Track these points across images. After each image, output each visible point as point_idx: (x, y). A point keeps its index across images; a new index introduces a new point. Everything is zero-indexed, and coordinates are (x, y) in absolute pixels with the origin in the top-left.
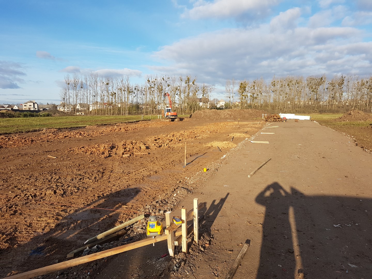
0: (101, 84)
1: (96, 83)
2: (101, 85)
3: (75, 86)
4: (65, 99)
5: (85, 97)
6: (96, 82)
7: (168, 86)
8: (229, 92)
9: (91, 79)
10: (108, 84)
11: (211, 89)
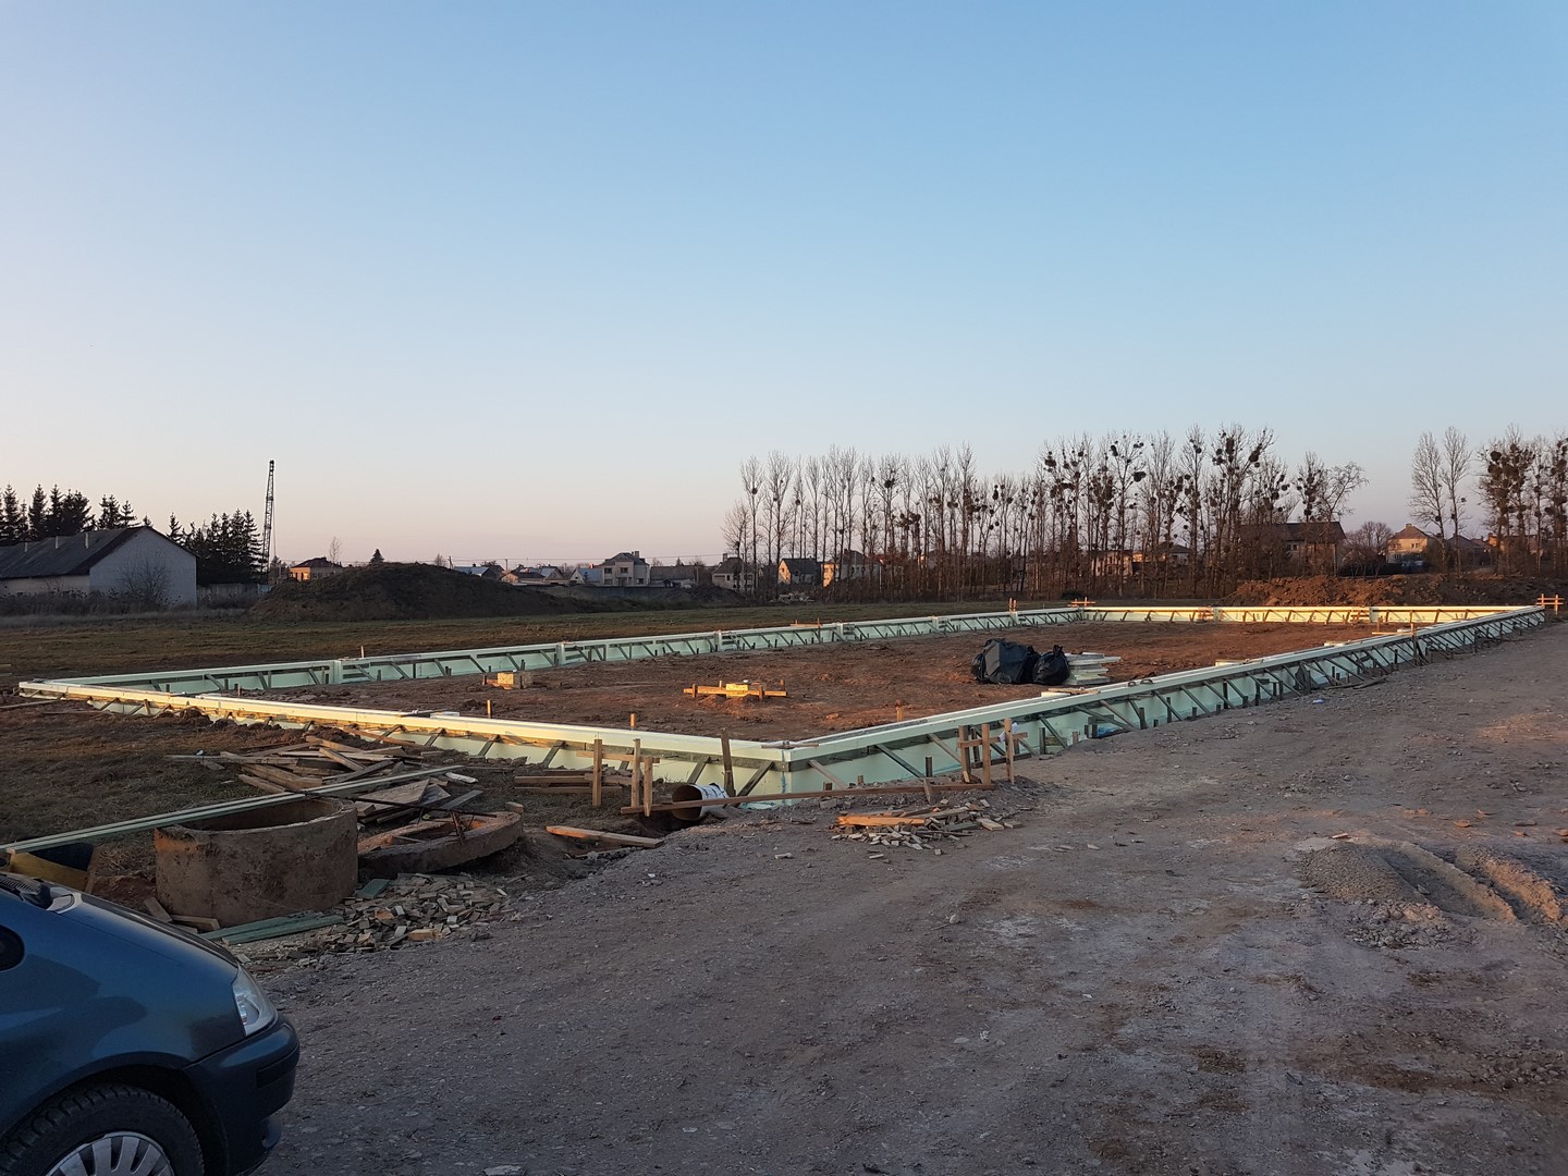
0: (868, 485)
1: (847, 484)
2: (867, 490)
3: (775, 500)
4: (742, 544)
5: (809, 536)
6: (849, 480)
7: (1138, 476)
8: (1433, 492)
9: (832, 472)
10: (889, 484)
11: (1341, 481)
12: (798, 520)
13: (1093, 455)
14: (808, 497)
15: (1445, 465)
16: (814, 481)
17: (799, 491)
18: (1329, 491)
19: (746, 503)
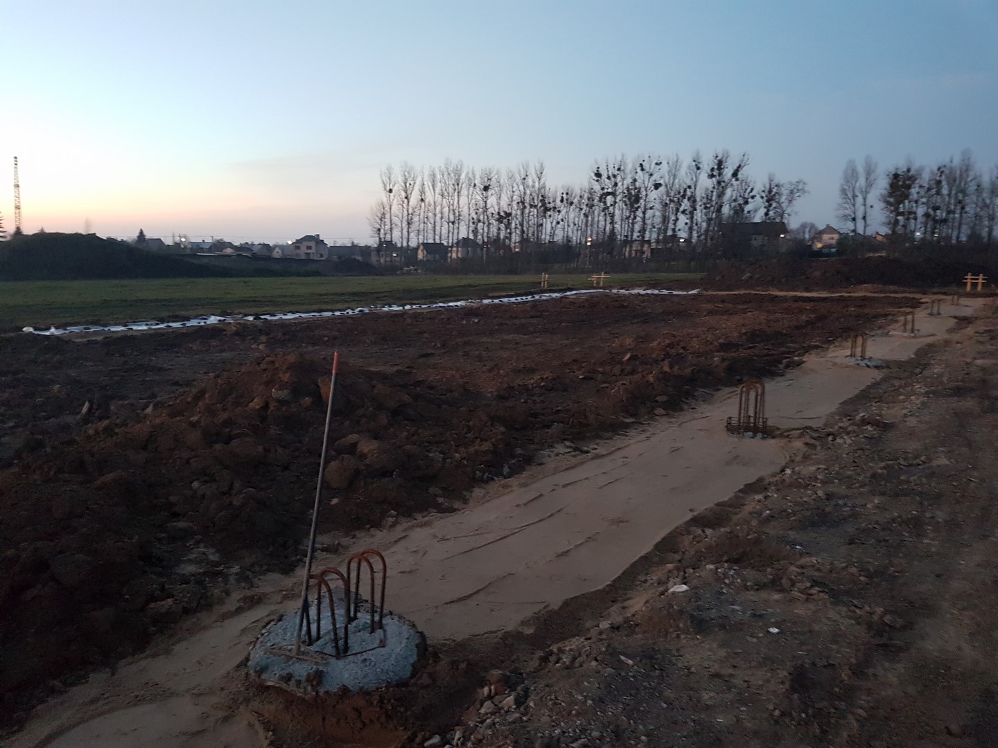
0: (471, 189)
1: (457, 188)
2: (471, 193)
3: (405, 198)
4: (382, 231)
5: (430, 226)
7: (657, 186)
8: (852, 201)
9: (446, 178)
10: (486, 188)
11: (792, 192)
12: (422, 214)
13: (628, 170)
14: (429, 197)
15: (862, 182)
16: (433, 186)
17: (422, 192)
18: (783, 199)
19: (385, 200)
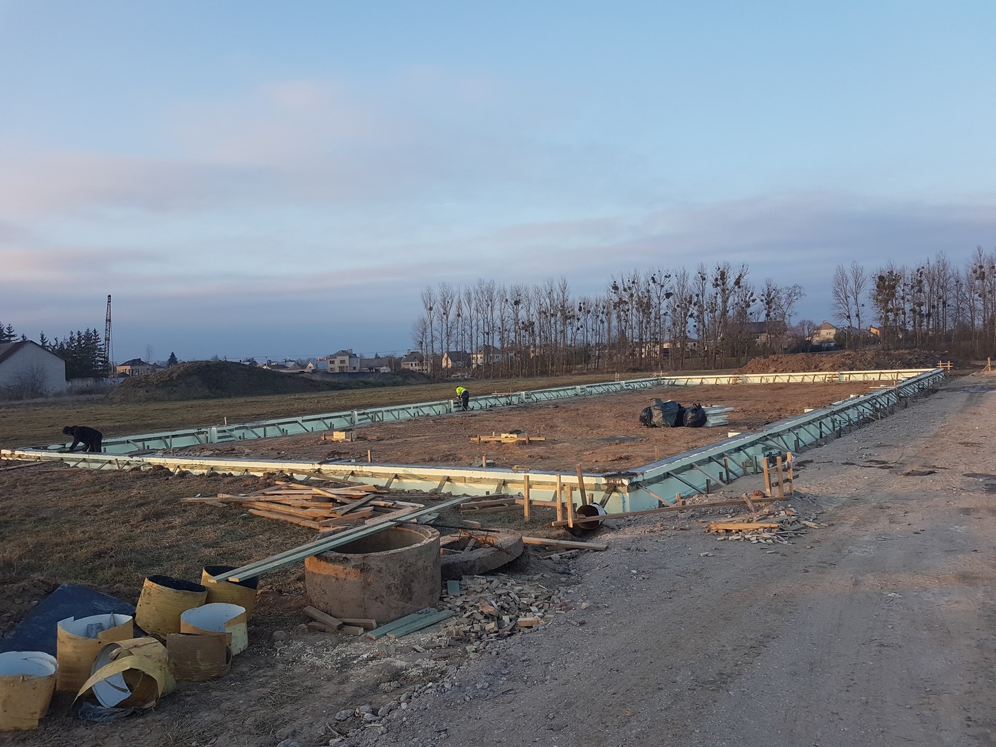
0: (503, 304)
1: (490, 303)
2: (503, 307)
3: (444, 314)
4: (424, 343)
5: (467, 337)
6: (491, 301)
7: (668, 295)
8: (845, 301)
9: (480, 296)
10: (517, 303)
12: (460, 327)
13: (641, 283)
14: (466, 311)
15: (852, 284)
16: (469, 302)
17: (459, 308)
19: (426, 316)
